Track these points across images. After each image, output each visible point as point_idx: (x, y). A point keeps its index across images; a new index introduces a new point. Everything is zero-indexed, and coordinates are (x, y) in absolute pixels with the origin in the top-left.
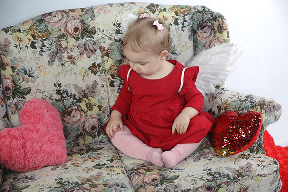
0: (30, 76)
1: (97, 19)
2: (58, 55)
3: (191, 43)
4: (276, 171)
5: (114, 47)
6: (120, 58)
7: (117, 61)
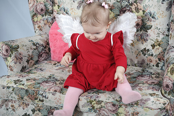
0: (67, 13)
2: (83, 4)
3: (167, 13)
4: (160, 109)
5: (116, 5)
6: (118, 13)
7: (116, 15)
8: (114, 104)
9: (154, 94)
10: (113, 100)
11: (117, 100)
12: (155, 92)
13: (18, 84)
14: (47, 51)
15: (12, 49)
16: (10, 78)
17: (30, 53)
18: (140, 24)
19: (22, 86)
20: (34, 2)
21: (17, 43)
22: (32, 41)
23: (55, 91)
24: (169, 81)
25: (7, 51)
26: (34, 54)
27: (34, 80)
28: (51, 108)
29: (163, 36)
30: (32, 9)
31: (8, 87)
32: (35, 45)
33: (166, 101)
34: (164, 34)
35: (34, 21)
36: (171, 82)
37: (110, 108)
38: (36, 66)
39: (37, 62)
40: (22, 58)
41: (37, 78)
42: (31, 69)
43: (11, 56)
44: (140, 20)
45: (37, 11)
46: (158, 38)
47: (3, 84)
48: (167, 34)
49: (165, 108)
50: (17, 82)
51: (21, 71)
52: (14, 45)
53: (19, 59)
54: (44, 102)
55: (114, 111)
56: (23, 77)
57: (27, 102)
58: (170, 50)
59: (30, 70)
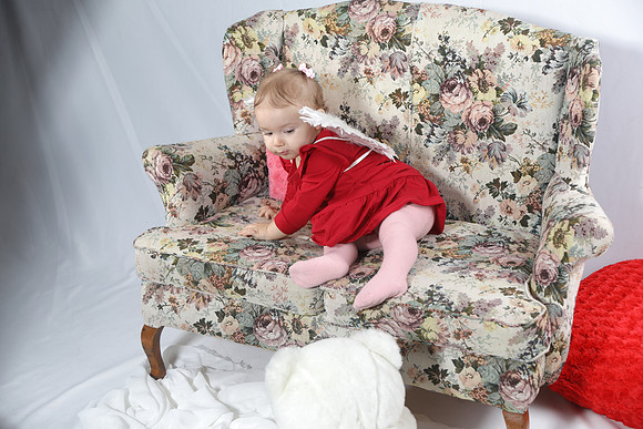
1: (419, 24)
2: (353, 64)
3: (555, 97)
4: (522, 325)
5: (432, 73)
6: (436, 90)
7: (432, 95)
8: (413, 309)
9: (513, 289)
10: (410, 299)
11: (419, 300)
12: (515, 285)
13: (187, 250)
14: (262, 174)
15: (177, 163)
16: (170, 234)
17: (220, 177)
18: (488, 119)
19: (196, 255)
20: (237, 54)
21: (191, 152)
22: (226, 147)
23: (272, 270)
24: (550, 262)
25: (165, 168)
26: (230, 178)
27: (226, 243)
28: (261, 311)
29: (541, 152)
30: (230, 71)
31: (165, 256)
32: (233, 158)
33: (539, 309)
34: (544, 148)
35: (232, 101)
36: (554, 265)
37: (402, 318)
38: (233, 209)
39: (236, 200)
40: (200, 188)
41: (233, 238)
42: (219, 215)
43: (174, 182)
44: (488, 109)
45: (242, 76)
46: (529, 156)
47: (152, 247)
48: (552, 148)
49: (534, 325)
50: (186, 244)
51: (196, 218)
52: (182, 155)
53: (192, 189)
54: (246, 296)
55: (411, 324)
56: (199, 232)
57: (206, 293)
58: (557, 188)
59: (219, 219)
